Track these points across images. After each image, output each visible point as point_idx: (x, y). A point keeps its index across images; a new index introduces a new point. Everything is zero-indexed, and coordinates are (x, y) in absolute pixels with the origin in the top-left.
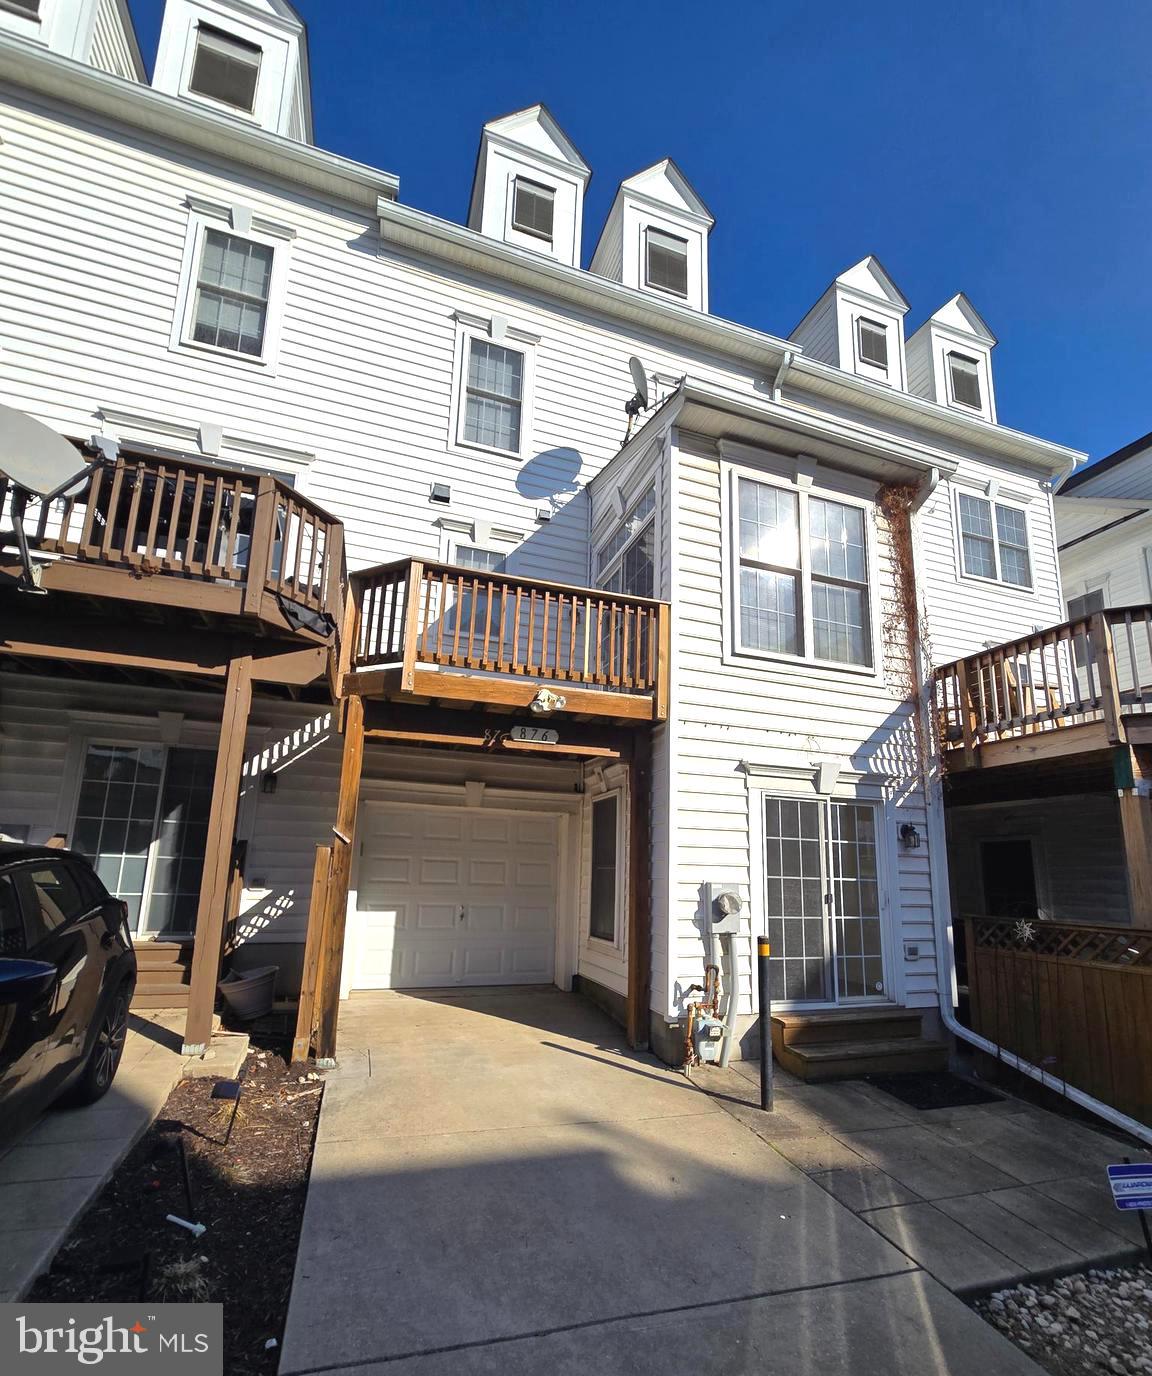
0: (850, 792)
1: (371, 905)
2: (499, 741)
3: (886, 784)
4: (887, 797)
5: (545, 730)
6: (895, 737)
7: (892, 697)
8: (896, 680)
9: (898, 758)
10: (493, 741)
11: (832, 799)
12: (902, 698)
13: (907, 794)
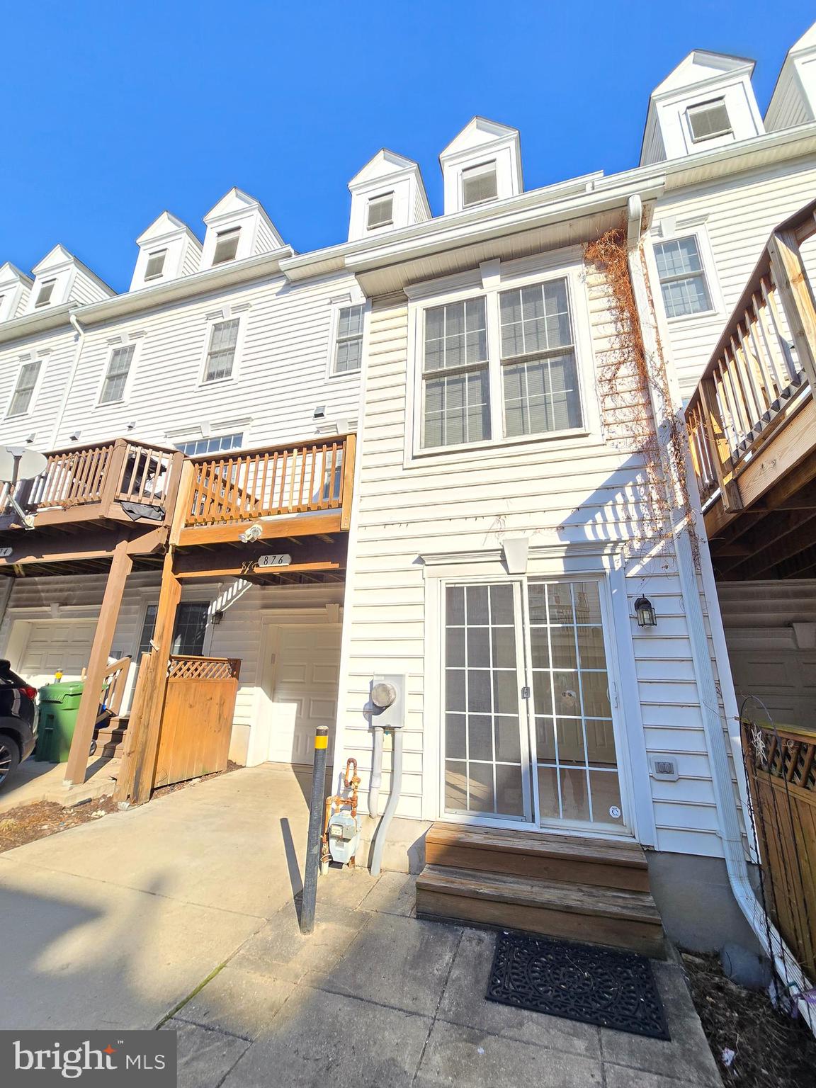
0: (557, 567)
1: (282, 699)
2: (251, 569)
3: (607, 551)
4: (612, 567)
5: (280, 556)
6: (624, 495)
7: (616, 451)
8: (620, 431)
9: (629, 518)
10: (248, 569)
11: (530, 579)
12: (634, 448)
13: (646, 560)
